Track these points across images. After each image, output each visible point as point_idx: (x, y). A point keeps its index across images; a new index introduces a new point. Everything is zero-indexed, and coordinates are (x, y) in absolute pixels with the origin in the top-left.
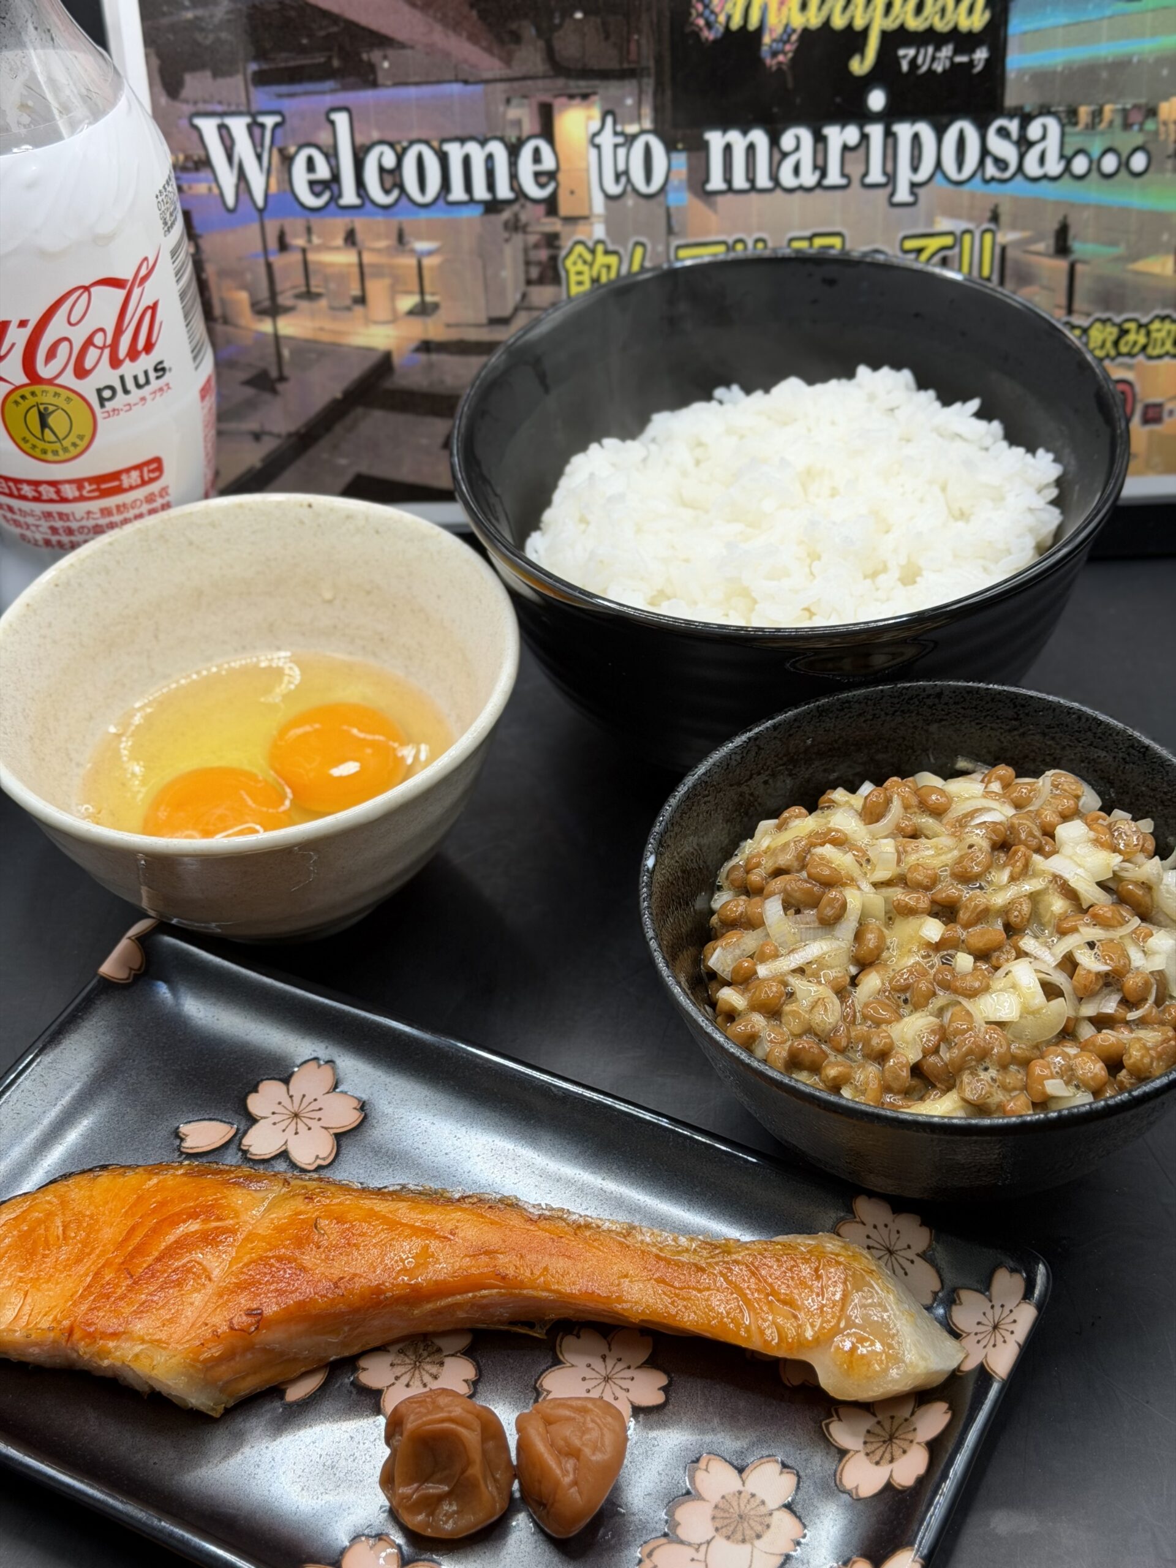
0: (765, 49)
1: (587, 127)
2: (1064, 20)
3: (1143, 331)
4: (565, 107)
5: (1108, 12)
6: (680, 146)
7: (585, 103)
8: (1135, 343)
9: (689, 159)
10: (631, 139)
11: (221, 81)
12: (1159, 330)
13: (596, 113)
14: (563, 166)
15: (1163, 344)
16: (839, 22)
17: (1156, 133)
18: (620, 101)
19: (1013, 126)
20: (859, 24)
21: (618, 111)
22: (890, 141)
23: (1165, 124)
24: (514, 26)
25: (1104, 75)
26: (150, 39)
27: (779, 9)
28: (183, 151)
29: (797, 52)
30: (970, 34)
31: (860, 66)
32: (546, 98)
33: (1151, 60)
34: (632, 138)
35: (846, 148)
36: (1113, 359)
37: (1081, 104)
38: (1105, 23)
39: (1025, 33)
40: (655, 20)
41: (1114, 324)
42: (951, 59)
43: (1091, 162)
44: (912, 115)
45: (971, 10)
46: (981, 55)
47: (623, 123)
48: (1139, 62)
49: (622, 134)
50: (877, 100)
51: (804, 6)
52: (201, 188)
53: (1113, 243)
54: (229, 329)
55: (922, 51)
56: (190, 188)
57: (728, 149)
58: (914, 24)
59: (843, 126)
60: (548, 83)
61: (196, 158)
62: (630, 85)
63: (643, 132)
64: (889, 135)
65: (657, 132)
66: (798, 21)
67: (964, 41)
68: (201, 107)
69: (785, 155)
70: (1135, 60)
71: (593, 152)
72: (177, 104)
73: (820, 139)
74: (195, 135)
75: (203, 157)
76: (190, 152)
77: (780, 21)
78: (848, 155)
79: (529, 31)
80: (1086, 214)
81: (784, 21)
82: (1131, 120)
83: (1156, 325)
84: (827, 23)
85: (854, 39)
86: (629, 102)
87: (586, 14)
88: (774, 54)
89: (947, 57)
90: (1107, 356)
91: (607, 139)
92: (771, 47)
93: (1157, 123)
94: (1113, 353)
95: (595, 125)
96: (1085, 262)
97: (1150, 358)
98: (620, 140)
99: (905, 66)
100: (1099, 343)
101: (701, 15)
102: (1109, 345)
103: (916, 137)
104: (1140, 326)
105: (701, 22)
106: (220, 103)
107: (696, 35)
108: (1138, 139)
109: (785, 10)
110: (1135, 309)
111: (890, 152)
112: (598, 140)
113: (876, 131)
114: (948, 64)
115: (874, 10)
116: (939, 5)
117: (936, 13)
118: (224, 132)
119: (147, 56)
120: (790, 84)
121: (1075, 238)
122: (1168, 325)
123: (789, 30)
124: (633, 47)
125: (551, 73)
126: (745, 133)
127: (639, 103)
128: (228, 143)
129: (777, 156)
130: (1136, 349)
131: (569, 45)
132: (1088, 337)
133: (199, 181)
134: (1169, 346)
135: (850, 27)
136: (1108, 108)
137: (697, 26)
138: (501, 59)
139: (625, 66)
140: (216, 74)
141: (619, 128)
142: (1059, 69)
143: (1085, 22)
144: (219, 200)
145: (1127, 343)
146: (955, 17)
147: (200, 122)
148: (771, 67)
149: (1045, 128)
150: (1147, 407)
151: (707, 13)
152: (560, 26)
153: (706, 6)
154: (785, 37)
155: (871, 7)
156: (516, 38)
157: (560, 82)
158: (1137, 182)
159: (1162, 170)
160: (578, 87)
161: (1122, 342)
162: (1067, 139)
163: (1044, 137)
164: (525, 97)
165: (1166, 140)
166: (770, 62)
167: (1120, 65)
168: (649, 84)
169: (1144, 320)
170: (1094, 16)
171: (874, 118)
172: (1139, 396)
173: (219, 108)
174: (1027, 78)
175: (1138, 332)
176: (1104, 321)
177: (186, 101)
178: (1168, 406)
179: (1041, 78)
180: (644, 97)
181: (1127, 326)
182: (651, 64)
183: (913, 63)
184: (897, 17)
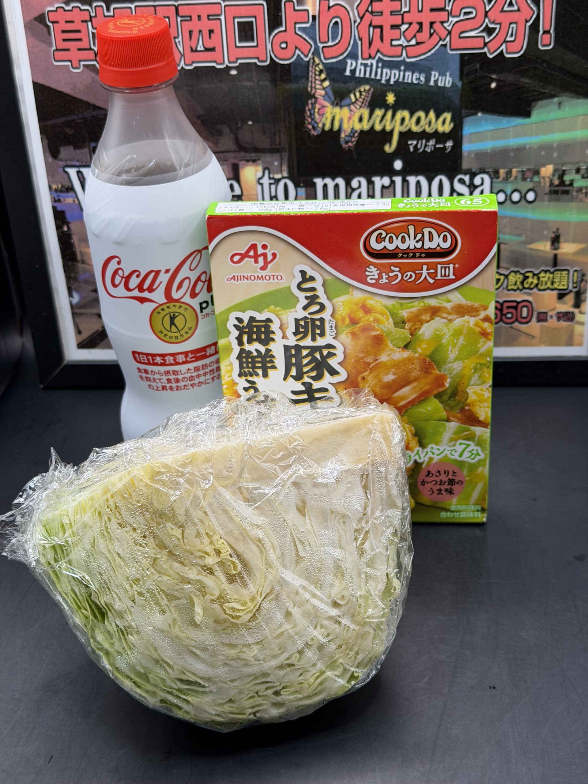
0: (342, 139)
1: (256, 175)
2: (491, 128)
3: (536, 277)
4: (245, 166)
5: (513, 124)
6: (302, 185)
7: (255, 164)
8: (532, 283)
9: (306, 191)
10: (277, 181)
11: (78, 151)
12: (544, 277)
13: (260, 168)
14: (245, 193)
15: (546, 284)
16: (378, 128)
17: (539, 182)
18: (272, 163)
19: (467, 178)
20: (388, 128)
21: (271, 168)
22: (405, 184)
23: (544, 178)
24: (219, 127)
25: (512, 154)
26: (43, 130)
27: (348, 121)
28: (61, 183)
29: (357, 141)
30: (444, 133)
31: (389, 149)
32: (235, 161)
33: (536, 147)
34: (279, 180)
35: (383, 187)
36: (521, 290)
37: (500, 168)
38: (512, 129)
39: (471, 134)
40: (288, 125)
41: (521, 274)
42: (435, 146)
43: (506, 196)
44: (416, 173)
45: (444, 122)
46: (449, 144)
47: (274, 174)
48: (530, 148)
49: (273, 178)
50: (398, 165)
51: (361, 120)
52: (70, 200)
53: (519, 235)
54: (85, 266)
55: (420, 142)
56: (64, 200)
57: (325, 186)
58: (415, 129)
59: (382, 177)
60: (236, 154)
61: (67, 186)
62: (277, 156)
63: (283, 178)
64: (405, 181)
65: (290, 178)
66: (358, 127)
67: (440, 137)
68: (69, 163)
69: (354, 190)
70: (527, 147)
71: (259, 187)
72: (57, 162)
73: (371, 183)
74: (66, 175)
75: (70, 187)
76: (64, 184)
77: (349, 127)
78: (385, 190)
79: (226, 130)
80: (504, 221)
81: (351, 127)
82: (526, 176)
83: (542, 275)
84: (372, 128)
85: (386, 136)
86: (276, 163)
87: (253, 123)
88: (347, 142)
89: (432, 145)
90: (518, 289)
91: (266, 181)
92: (345, 139)
93: (540, 177)
94: (521, 287)
95: (260, 174)
96: (505, 244)
97: (540, 290)
98: (272, 181)
99: (412, 149)
100: (514, 283)
101: (310, 123)
102: (518, 283)
103: (418, 183)
104: (534, 275)
105: (310, 127)
106: (78, 161)
107: (308, 132)
108: (531, 185)
109: (351, 122)
110: (531, 267)
111: (405, 189)
112: (261, 181)
113: (398, 180)
114: (433, 148)
115: (396, 122)
116: (428, 120)
117: (426, 124)
118: (80, 174)
119: (42, 139)
120: (355, 156)
121: (499, 232)
122: (548, 275)
123: (353, 131)
124: (277, 138)
125: (237, 149)
126: (333, 179)
127: (281, 165)
128: (82, 180)
129: (349, 190)
130: (532, 286)
131: (245, 136)
132: (508, 279)
133: (68, 197)
134: (549, 285)
135: (384, 130)
136: (514, 171)
137: (309, 129)
138: (213, 143)
139: (274, 147)
140: (76, 148)
141: (271, 176)
142: (489, 151)
143: (501, 129)
144: (79, 206)
145: (528, 283)
146: (436, 126)
147: (69, 170)
148: (345, 148)
149: (483, 179)
150: (539, 313)
151: (313, 122)
152: (241, 128)
153: (312, 119)
154: (352, 134)
155: (394, 121)
156: (220, 133)
157: (242, 154)
158: (530, 205)
159: (543, 200)
160: (251, 156)
161: (525, 282)
162: (494, 185)
163: (482, 184)
164: (225, 161)
165: (544, 186)
166: (344, 146)
167: (520, 150)
168: (286, 155)
169: (536, 272)
170: (506, 126)
171: (397, 173)
172: (535, 308)
173: (77, 164)
174: (473, 156)
175: (533, 278)
176: (516, 272)
177: (61, 160)
178: (550, 314)
179: (480, 155)
180: (283, 161)
181: (527, 274)
182: (287, 146)
183: (416, 147)
184: (407, 126)
